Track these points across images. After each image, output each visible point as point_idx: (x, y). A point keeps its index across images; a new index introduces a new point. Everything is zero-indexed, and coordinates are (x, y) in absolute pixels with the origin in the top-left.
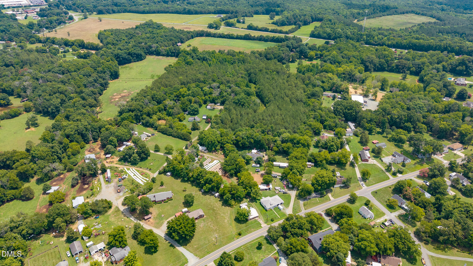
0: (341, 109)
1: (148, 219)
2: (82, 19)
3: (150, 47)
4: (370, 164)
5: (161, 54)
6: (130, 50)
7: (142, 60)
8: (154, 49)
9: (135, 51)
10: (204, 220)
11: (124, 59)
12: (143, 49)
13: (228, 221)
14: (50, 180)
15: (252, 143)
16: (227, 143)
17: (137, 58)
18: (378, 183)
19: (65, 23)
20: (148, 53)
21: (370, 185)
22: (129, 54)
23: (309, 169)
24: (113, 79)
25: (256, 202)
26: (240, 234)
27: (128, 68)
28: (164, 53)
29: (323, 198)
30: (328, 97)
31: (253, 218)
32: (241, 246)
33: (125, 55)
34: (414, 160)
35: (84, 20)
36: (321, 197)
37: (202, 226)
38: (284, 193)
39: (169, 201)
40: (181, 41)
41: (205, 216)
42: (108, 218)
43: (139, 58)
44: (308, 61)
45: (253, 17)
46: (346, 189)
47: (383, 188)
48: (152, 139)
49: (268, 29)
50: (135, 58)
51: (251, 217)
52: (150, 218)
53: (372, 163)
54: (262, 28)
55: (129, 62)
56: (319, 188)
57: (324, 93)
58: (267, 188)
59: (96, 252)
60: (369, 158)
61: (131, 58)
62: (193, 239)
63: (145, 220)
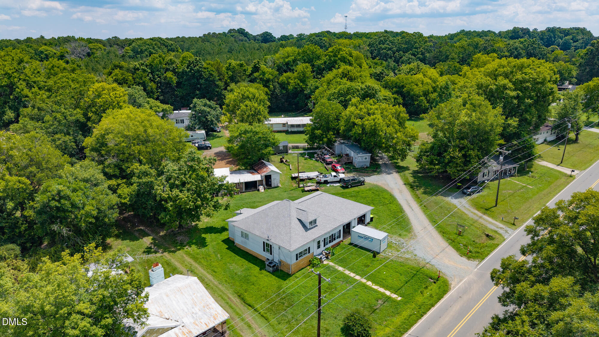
0: (390, 49)
15: (168, 84)
25: (202, 243)
56: (514, 122)
58: (256, 177)
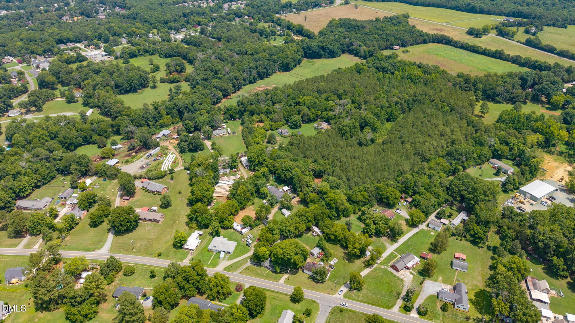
0: (457, 187)
1: (126, 200)
2: (343, 4)
3: (352, 44)
4: (395, 276)
5: (359, 54)
6: (325, 44)
7: (333, 57)
8: (354, 47)
9: (329, 46)
10: (155, 225)
11: (315, 52)
12: (343, 45)
13: (169, 239)
14: (127, 139)
16: (267, 167)
17: (329, 54)
18: (366, 302)
19: (320, 6)
20: (346, 50)
21: (348, 298)
22: (323, 48)
23: (312, 237)
24: (283, 71)
25: (213, 237)
26: (159, 255)
27: (311, 64)
28: (362, 54)
29: (274, 274)
30: (494, 168)
31: (187, 249)
32: (145, 265)
33: (315, 49)
34: (480, 313)
35: (344, 5)
36: (273, 272)
37: (147, 229)
38: (247, 245)
39: (157, 195)
40: (402, 44)
41: (160, 223)
42: (109, 184)
43: (332, 54)
44: (548, 109)
45: (566, 27)
46: (314, 283)
47: (359, 313)
48: (228, 137)
49: (555, 50)
50: (327, 53)
51: (186, 247)
52: (128, 200)
53: (401, 277)
54: (546, 46)
55: (319, 56)
57: (494, 161)
58: (240, 230)
59: (71, 203)
60: (407, 268)
61: (322, 53)
62: (127, 235)
63: (124, 199)
